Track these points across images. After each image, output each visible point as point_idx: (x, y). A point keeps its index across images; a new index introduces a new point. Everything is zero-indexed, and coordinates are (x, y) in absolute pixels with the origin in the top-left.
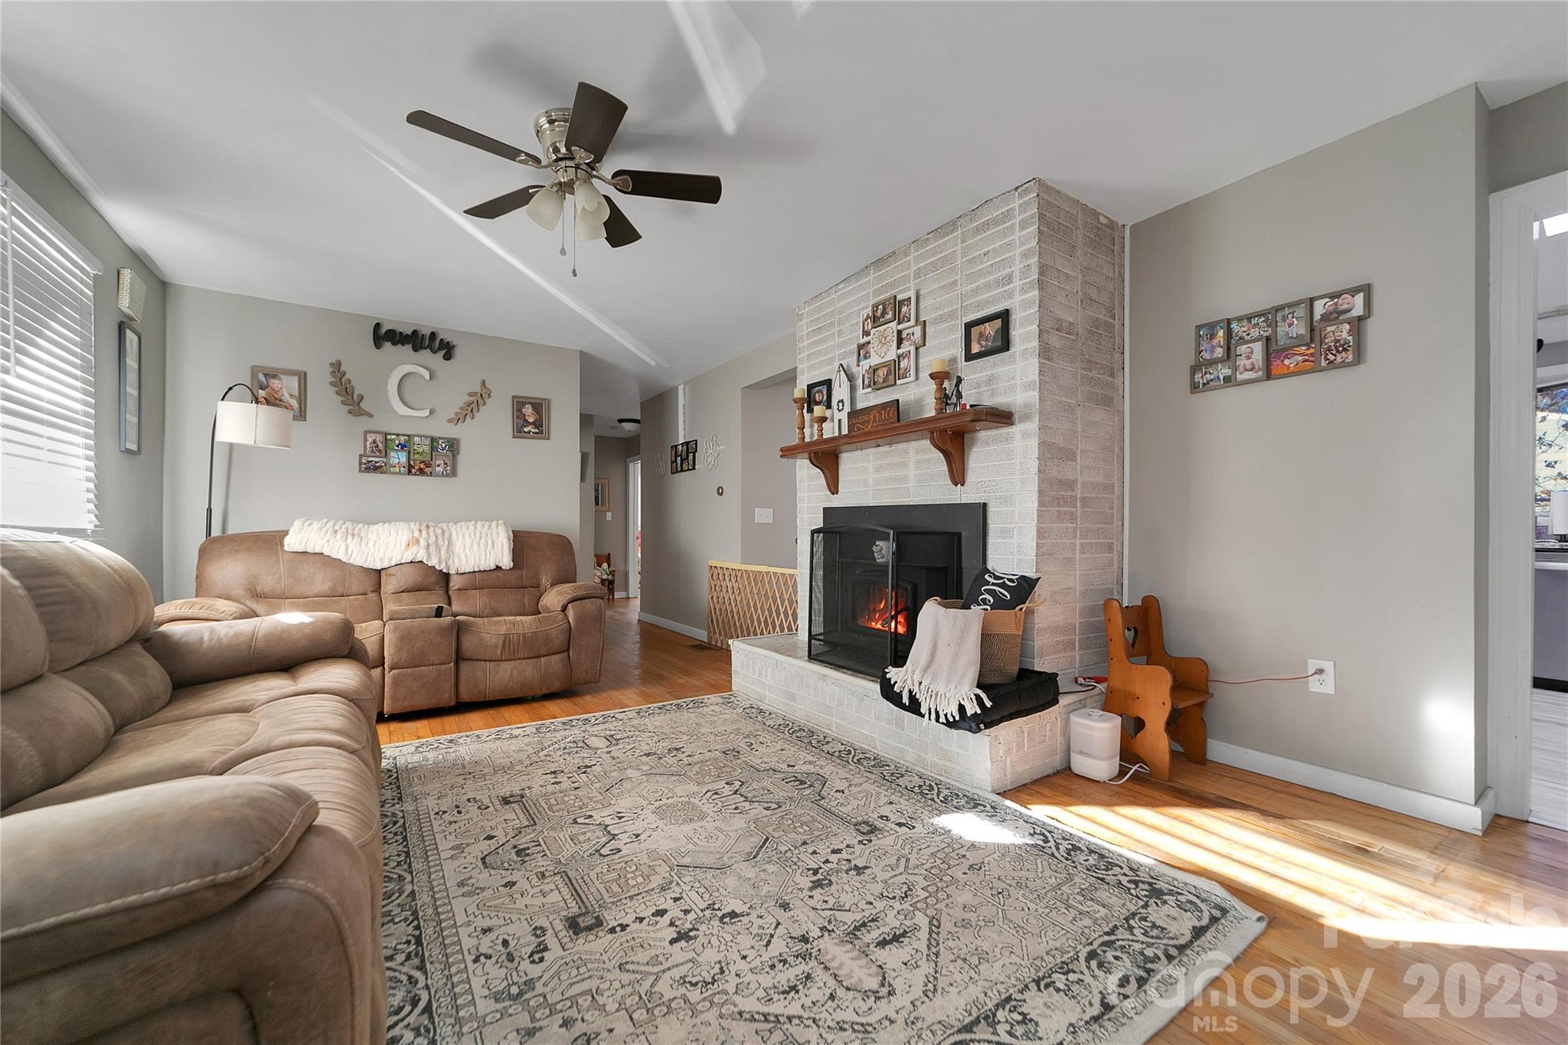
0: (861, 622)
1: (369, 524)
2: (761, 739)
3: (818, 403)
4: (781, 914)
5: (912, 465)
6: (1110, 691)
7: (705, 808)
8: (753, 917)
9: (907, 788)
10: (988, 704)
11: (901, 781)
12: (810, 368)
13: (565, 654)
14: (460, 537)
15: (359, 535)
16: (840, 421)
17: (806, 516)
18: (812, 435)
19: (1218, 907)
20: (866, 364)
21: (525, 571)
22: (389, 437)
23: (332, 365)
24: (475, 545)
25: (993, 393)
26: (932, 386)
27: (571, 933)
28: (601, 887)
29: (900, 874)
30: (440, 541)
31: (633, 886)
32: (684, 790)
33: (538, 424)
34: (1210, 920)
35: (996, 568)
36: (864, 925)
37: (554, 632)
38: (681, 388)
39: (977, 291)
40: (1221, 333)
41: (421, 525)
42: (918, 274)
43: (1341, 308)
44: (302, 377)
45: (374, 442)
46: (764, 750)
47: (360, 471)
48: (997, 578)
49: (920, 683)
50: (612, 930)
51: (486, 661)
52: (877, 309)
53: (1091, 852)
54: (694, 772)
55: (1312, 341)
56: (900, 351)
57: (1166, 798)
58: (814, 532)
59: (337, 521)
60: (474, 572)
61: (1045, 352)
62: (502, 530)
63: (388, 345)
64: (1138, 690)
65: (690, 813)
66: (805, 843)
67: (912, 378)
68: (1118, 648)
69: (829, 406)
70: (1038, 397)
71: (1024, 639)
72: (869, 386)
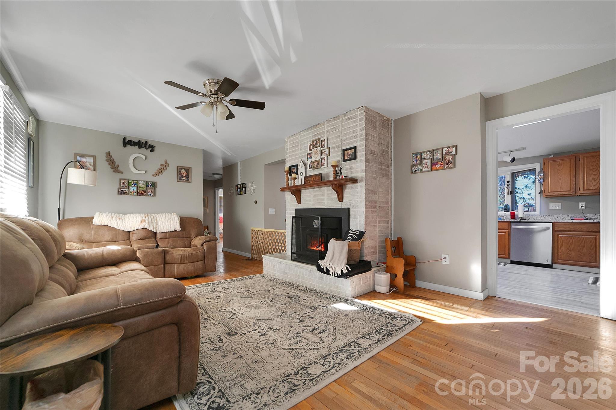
0: (309, 247)
1: (124, 214)
2: (277, 287)
3: (293, 173)
4: (291, 328)
5: (326, 195)
6: (387, 266)
7: (262, 306)
8: (283, 329)
9: (325, 298)
10: (350, 270)
11: (323, 296)
12: (291, 160)
13: (203, 261)
14: (160, 219)
15: (122, 219)
16: (301, 179)
17: (289, 212)
18: (291, 184)
19: (411, 320)
20: (310, 160)
21: (185, 232)
22: (129, 181)
23: (106, 153)
24: (166, 222)
25: (351, 173)
26: (332, 169)
27: (229, 336)
28: (235, 326)
29: (324, 318)
30: (153, 220)
31: (245, 325)
32: (253, 302)
33: (187, 177)
34: (408, 322)
35: (353, 229)
36: (315, 329)
37: (199, 253)
38: (239, 164)
39: (346, 139)
40: (419, 156)
41: (145, 215)
42: (327, 132)
43: (450, 151)
44: (95, 158)
45: (124, 183)
46: (278, 290)
47: (118, 194)
48: (353, 232)
49: (329, 265)
50: (241, 335)
51: (174, 264)
52: (314, 142)
53: (379, 310)
54: (256, 297)
55: (443, 160)
56: (322, 157)
57: (402, 297)
58: (293, 217)
59: (112, 213)
60: (166, 232)
61: (367, 161)
62: (176, 216)
63: (128, 146)
64: (395, 266)
65: (257, 307)
66: (295, 312)
67: (326, 166)
68: (389, 253)
69: (297, 174)
70: (365, 175)
71: (361, 251)
72: (311, 168)
